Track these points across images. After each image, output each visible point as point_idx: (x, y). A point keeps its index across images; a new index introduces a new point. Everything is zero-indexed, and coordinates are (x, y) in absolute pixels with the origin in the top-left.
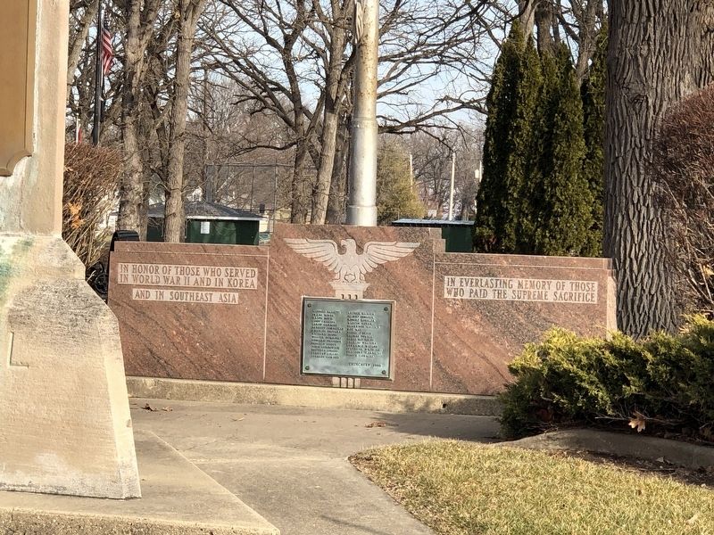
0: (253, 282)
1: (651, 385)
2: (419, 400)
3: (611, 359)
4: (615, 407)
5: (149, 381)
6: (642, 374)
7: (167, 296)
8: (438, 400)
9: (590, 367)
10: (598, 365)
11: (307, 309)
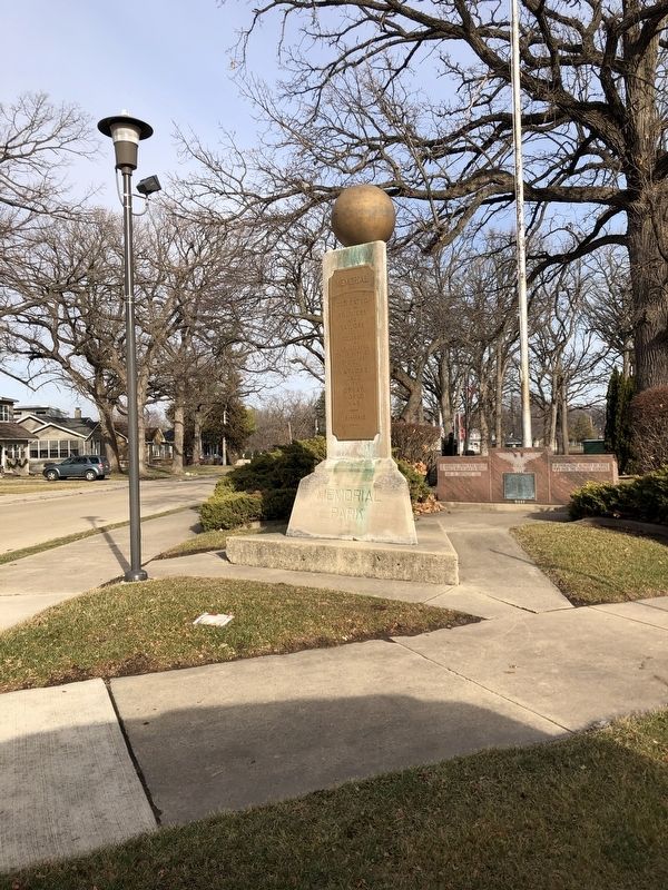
0: (486, 468)
1: (620, 501)
2: (545, 507)
3: (605, 492)
4: (608, 508)
5: (452, 503)
6: (617, 497)
7: (457, 474)
8: (552, 508)
9: (597, 495)
10: (600, 494)
11: (505, 477)
